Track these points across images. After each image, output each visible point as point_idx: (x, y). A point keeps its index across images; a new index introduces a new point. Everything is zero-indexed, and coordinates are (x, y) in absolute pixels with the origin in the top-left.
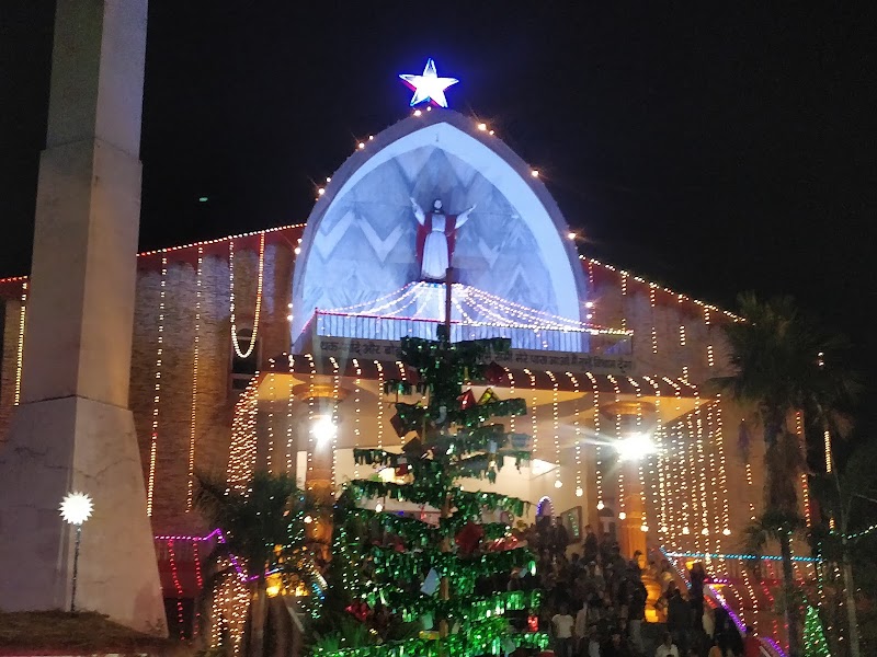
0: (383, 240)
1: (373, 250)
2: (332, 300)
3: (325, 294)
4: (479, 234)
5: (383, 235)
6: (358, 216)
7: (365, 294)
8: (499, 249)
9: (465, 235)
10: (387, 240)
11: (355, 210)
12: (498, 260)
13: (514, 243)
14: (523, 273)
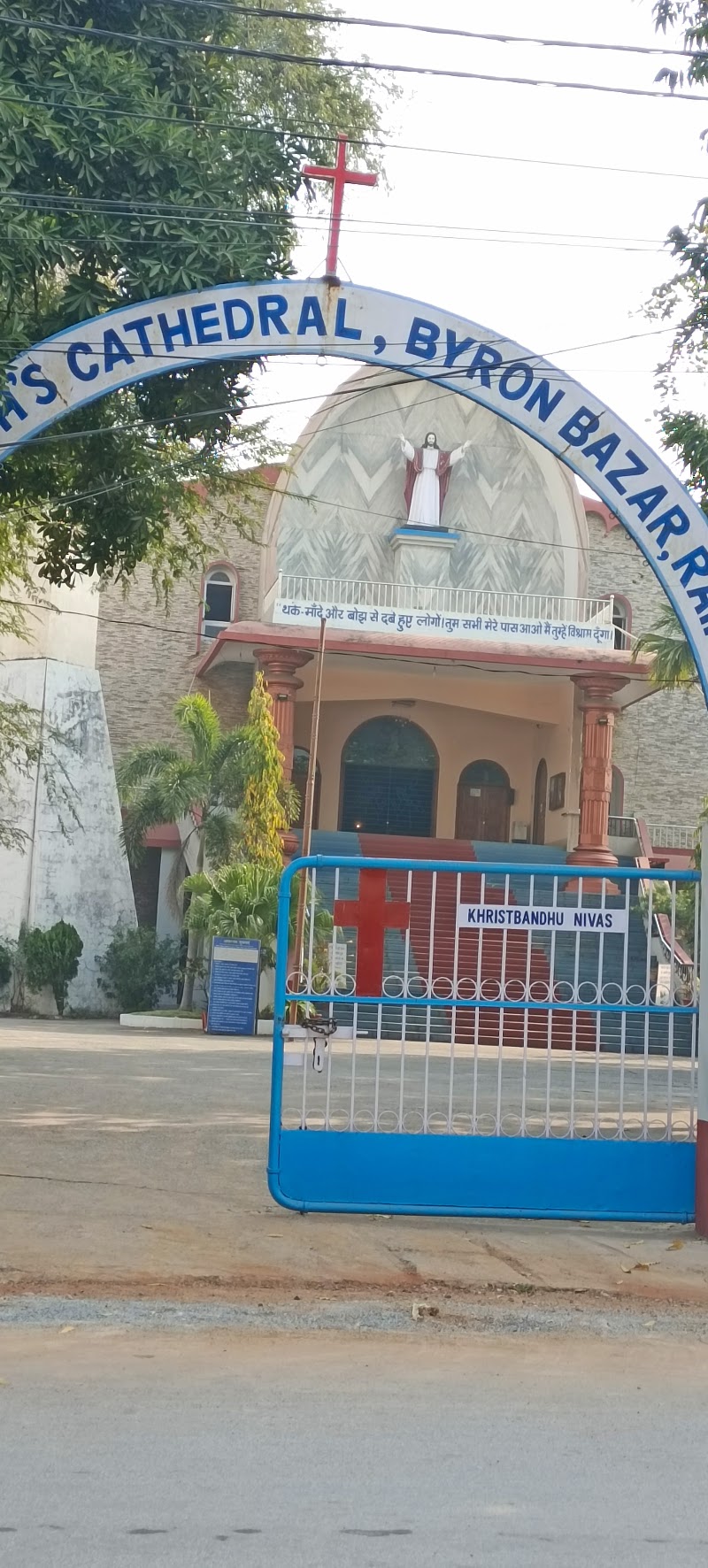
0: (371, 476)
1: (359, 488)
2: (312, 543)
3: (306, 537)
4: (479, 470)
5: (371, 470)
6: (344, 450)
7: (348, 536)
8: (501, 487)
9: (464, 471)
10: (375, 477)
11: (341, 444)
12: (498, 500)
13: (518, 479)
14: (527, 516)
